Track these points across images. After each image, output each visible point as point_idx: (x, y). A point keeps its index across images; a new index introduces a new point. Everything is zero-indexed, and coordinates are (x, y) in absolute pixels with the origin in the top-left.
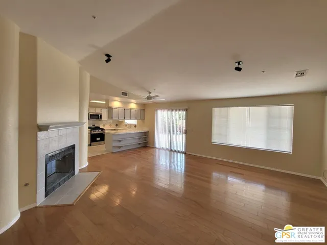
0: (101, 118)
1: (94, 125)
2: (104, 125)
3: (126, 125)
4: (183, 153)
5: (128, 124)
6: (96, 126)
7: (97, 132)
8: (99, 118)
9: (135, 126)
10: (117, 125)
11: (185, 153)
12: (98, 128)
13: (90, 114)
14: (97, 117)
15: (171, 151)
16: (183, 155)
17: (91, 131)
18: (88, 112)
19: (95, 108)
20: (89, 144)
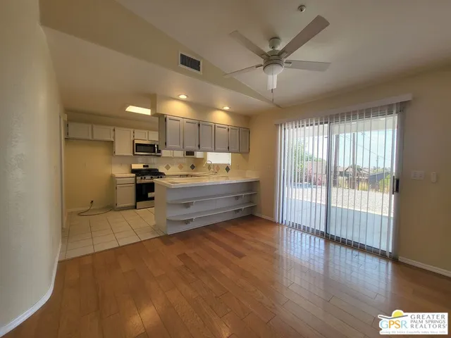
0: (159, 151)
1: (147, 166)
2: (168, 168)
3: (209, 166)
4: (382, 255)
5: (214, 165)
6: (151, 167)
8: (154, 152)
9: (228, 169)
10: (193, 167)
11: (394, 259)
12: (153, 172)
13: (136, 142)
14: (151, 149)
15: (329, 238)
16: (390, 264)
17: (136, 177)
18: (132, 139)
19: (146, 132)
20: (133, 204)
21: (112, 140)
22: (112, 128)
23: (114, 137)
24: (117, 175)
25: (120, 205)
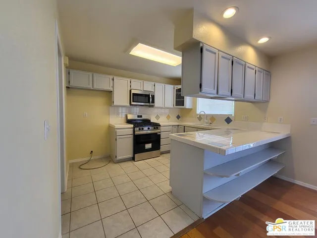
0: (153, 102)
1: (141, 116)
2: (158, 117)
5: (207, 116)
6: (144, 117)
7: (146, 130)
8: (149, 102)
9: (228, 120)
10: (178, 117)
12: (147, 122)
13: (133, 92)
14: (146, 99)
17: (134, 128)
18: (129, 89)
19: (142, 81)
20: (131, 156)
21: (111, 89)
22: (111, 77)
23: (113, 87)
24: (117, 126)
25: (119, 158)
